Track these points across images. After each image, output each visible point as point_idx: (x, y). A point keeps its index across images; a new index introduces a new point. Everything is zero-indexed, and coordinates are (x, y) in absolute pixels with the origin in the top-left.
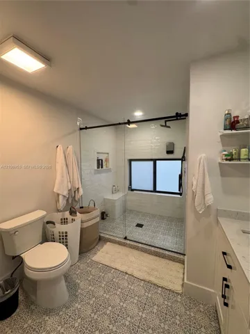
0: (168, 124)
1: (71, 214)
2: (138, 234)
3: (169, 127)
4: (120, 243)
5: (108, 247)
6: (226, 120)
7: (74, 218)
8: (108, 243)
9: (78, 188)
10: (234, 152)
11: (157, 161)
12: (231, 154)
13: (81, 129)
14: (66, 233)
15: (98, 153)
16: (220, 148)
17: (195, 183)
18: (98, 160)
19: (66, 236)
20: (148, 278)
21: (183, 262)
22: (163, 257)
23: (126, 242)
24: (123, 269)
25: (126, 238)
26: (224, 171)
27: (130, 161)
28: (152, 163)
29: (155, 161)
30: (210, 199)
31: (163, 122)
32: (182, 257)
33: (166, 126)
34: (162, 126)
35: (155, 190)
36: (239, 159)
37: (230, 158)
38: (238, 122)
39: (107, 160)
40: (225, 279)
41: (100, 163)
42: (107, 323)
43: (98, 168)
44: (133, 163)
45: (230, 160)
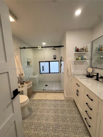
0: (55, 48)
1: (21, 84)
2: (47, 88)
3: (55, 50)
4: (42, 92)
5: (37, 94)
6: (76, 49)
7: (22, 86)
8: (37, 93)
9: (23, 74)
10: (78, 58)
11: (50, 62)
12: (77, 58)
13: (21, 48)
14: (23, 91)
15: (27, 59)
16: (74, 57)
17: (68, 67)
18: (28, 62)
19: (23, 92)
20: (54, 99)
21: (63, 92)
22: (57, 92)
23: (44, 91)
24: (46, 99)
25: (43, 90)
26: (75, 63)
27: (40, 62)
28: (48, 62)
29: (49, 62)
30: (72, 71)
31: (53, 48)
32: (63, 91)
33: (54, 49)
34: (53, 49)
35: (50, 73)
36: (79, 60)
37: (77, 59)
38: (78, 50)
39: (31, 62)
40: (77, 90)
41: (28, 63)
42: (46, 114)
43: (28, 65)
44: (41, 63)
45: (77, 60)
